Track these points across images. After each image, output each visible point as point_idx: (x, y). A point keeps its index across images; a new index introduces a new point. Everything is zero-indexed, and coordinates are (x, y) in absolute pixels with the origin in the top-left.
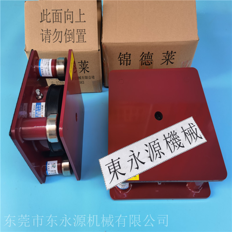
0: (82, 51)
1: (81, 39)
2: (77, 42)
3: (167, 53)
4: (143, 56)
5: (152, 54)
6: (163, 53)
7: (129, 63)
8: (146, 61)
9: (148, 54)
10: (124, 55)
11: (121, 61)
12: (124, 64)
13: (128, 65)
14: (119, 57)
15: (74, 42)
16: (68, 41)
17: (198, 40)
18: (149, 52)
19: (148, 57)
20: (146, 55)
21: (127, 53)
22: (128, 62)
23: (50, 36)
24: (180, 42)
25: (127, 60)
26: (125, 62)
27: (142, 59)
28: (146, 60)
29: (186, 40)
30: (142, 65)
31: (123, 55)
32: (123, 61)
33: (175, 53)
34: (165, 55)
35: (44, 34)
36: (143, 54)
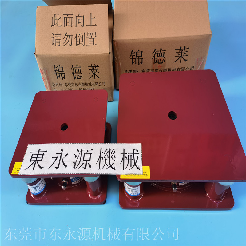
0: (92, 54)
1: (91, 42)
2: (87, 45)
3: (180, 49)
4: (156, 53)
5: (165, 50)
6: (176, 50)
7: (141, 62)
8: (158, 59)
9: (160, 50)
10: (136, 52)
11: (133, 59)
12: (136, 63)
13: (140, 64)
14: (131, 55)
15: (84, 45)
16: (78, 45)
17: (211, 33)
18: (161, 49)
19: (161, 54)
20: (158, 52)
21: (139, 50)
22: (140, 60)
23: (60, 40)
24: (192, 36)
25: (139, 59)
26: (137, 60)
27: (154, 56)
28: (158, 57)
29: (199, 34)
30: (154, 63)
31: (134, 53)
32: (135, 59)
33: (188, 48)
34: (178, 51)
35: (54, 38)
36: (156, 51)
